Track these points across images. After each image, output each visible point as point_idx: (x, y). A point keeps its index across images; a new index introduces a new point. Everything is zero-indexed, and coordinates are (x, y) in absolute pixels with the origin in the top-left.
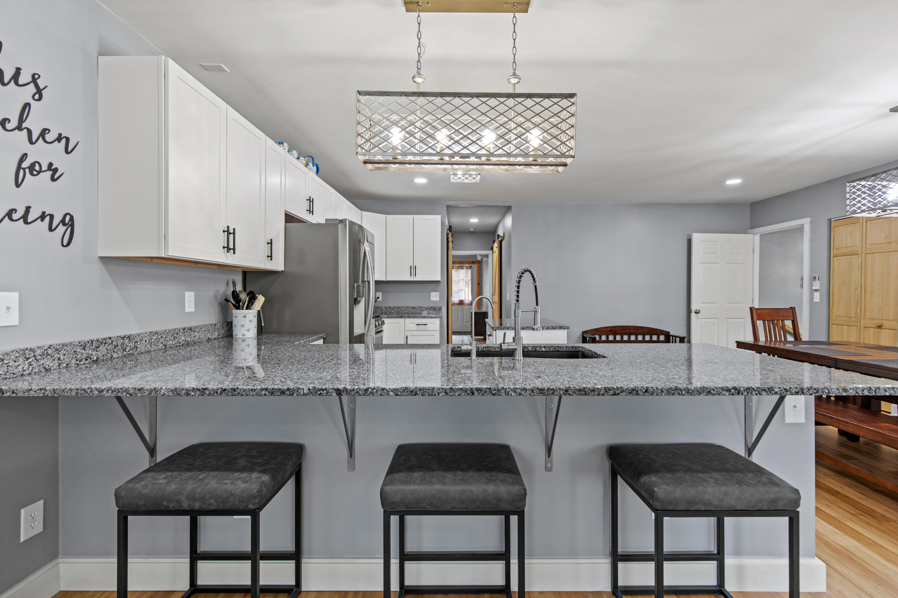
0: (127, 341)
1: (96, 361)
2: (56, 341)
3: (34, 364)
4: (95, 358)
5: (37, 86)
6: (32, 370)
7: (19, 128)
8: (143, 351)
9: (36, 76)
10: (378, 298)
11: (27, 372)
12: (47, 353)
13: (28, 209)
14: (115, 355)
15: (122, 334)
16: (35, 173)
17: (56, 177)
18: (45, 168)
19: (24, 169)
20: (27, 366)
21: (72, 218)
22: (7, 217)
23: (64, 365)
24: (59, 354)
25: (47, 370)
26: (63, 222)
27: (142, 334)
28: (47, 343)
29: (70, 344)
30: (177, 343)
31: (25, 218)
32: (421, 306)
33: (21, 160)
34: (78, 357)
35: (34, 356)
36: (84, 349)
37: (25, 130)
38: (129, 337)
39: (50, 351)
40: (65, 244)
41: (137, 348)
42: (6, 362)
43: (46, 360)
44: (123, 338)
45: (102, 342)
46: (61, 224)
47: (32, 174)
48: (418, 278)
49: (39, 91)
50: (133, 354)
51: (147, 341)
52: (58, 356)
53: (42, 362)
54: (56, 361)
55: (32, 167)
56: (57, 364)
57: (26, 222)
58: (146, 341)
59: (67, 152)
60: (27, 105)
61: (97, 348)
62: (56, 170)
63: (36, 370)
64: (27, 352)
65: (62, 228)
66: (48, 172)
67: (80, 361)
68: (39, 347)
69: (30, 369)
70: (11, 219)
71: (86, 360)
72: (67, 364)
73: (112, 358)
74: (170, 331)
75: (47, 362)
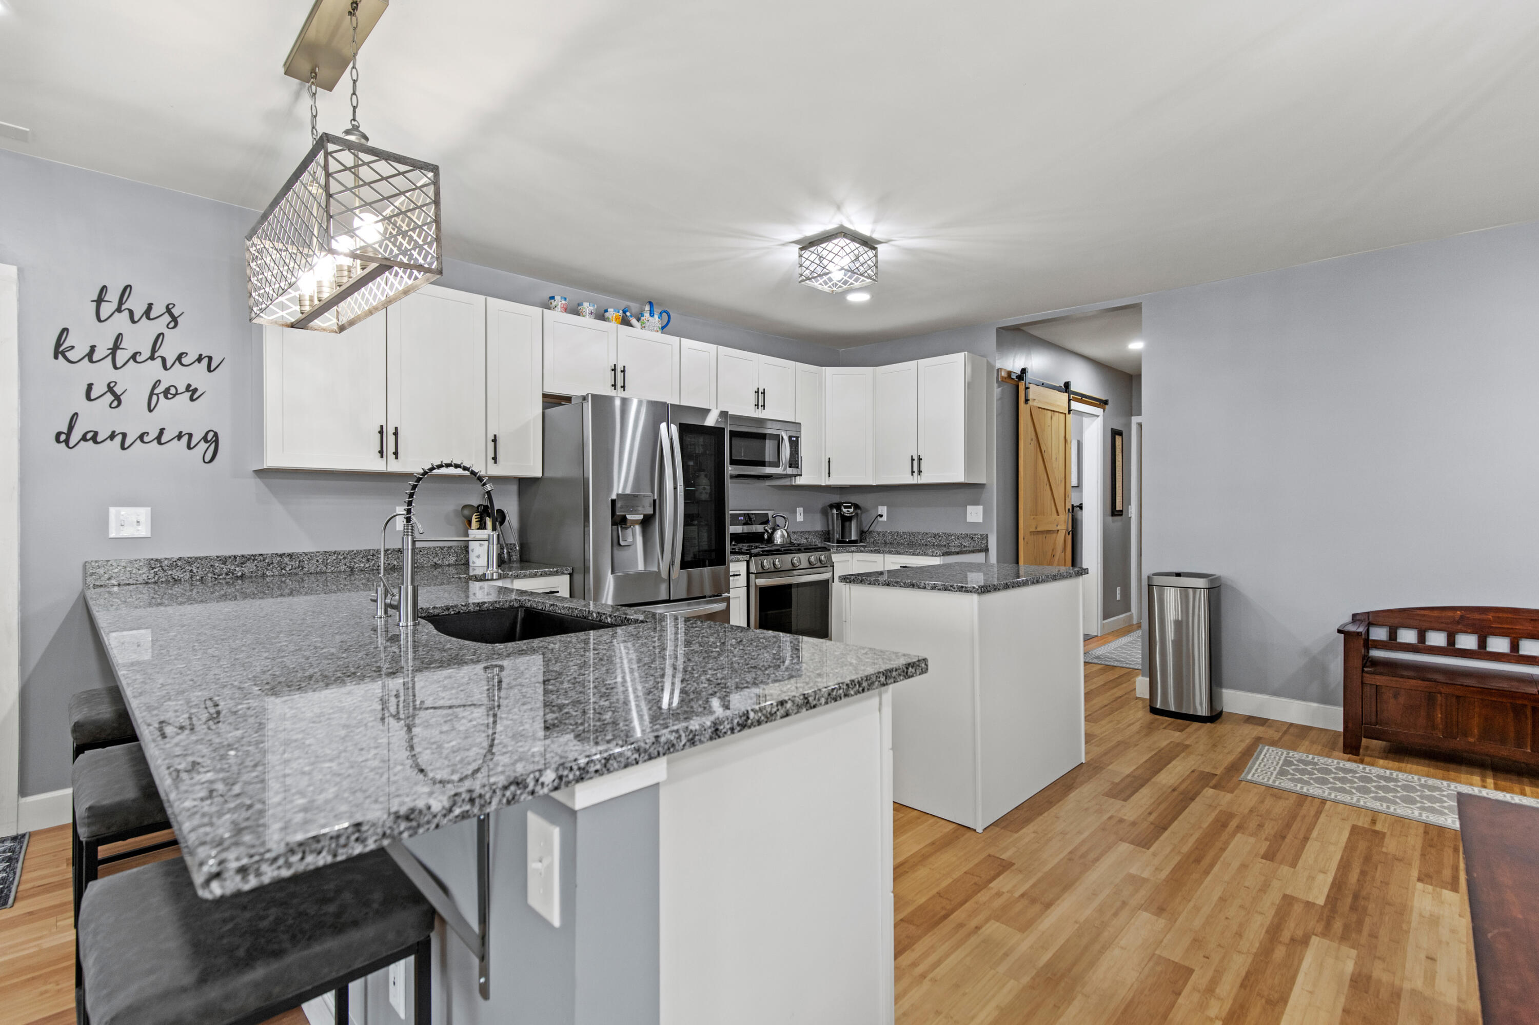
0: (286, 560)
1: (242, 577)
2: (186, 554)
3: (161, 574)
4: (240, 574)
5: (171, 315)
6: (158, 579)
7: (152, 358)
8: (312, 570)
9: (171, 306)
10: (881, 516)
11: (153, 580)
12: (176, 564)
13: (162, 431)
14: (268, 573)
15: (280, 552)
16: (170, 396)
17: (195, 397)
18: (181, 389)
19: (157, 395)
20: (152, 575)
21: (216, 435)
22: (138, 440)
23: (198, 578)
24: (191, 566)
25: (176, 580)
26: (205, 439)
27: (313, 553)
28: (176, 556)
29: (206, 558)
30: (374, 566)
31: (159, 439)
32: (948, 532)
33: (154, 387)
34: (216, 571)
35: (162, 567)
36: (224, 563)
37: (160, 359)
38: (290, 556)
39: (179, 563)
40: (207, 459)
41: (303, 567)
42: (128, 569)
43: (174, 571)
44: (281, 556)
45: (250, 558)
46: (202, 441)
47: (166, 397)
48: (925, 479)
49: (175, 319)
50: (296, 574)
51: (320, 561)
52: (190, 568)
53: (170, 572)
54: (188, 574)
55: (166, 392)
56: (188, 576)
57: (160, 443)
58: (317, 561)
59: (209, 370)
60: (161, 335)
61: (242, 563)
62: (196, 390)
63: (163, 580)
64: (152, 562)
65: (203, 446)
66: (186, 393)
67: (219, 576)
68: (166, 559)
69: (156, 578)
70: (142, 441)
71: (227, 574)
72: (202, 577)
73: (264, 576)
74: (359, 552)
75: (177, 574)
